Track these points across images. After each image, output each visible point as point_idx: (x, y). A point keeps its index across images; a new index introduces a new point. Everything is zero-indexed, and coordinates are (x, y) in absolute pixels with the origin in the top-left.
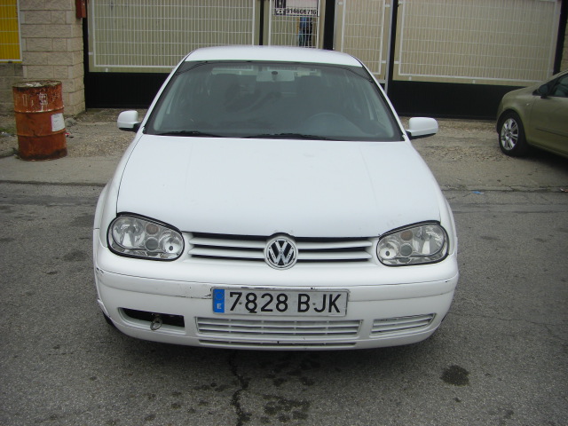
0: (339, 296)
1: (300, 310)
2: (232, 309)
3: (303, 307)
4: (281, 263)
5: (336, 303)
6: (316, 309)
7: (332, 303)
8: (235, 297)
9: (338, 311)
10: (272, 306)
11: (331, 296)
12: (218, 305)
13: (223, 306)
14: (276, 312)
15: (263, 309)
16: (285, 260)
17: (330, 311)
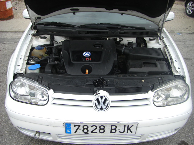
0: (132, 126)
1: (111, 132)
2: (76, 132)
3: (113, 131)
4: (102, 108)
5: (131, 129)
6: (120, 132)
7: (129, 129)
8: (77, 127)
9: (131, 132)
10: (97, 131)
11: (128, 126)
12: (68, 131)
13: (70, 131)
14: (98, 133)
15: (92, 132)
16: (104, 107)
17: (127, 132)
